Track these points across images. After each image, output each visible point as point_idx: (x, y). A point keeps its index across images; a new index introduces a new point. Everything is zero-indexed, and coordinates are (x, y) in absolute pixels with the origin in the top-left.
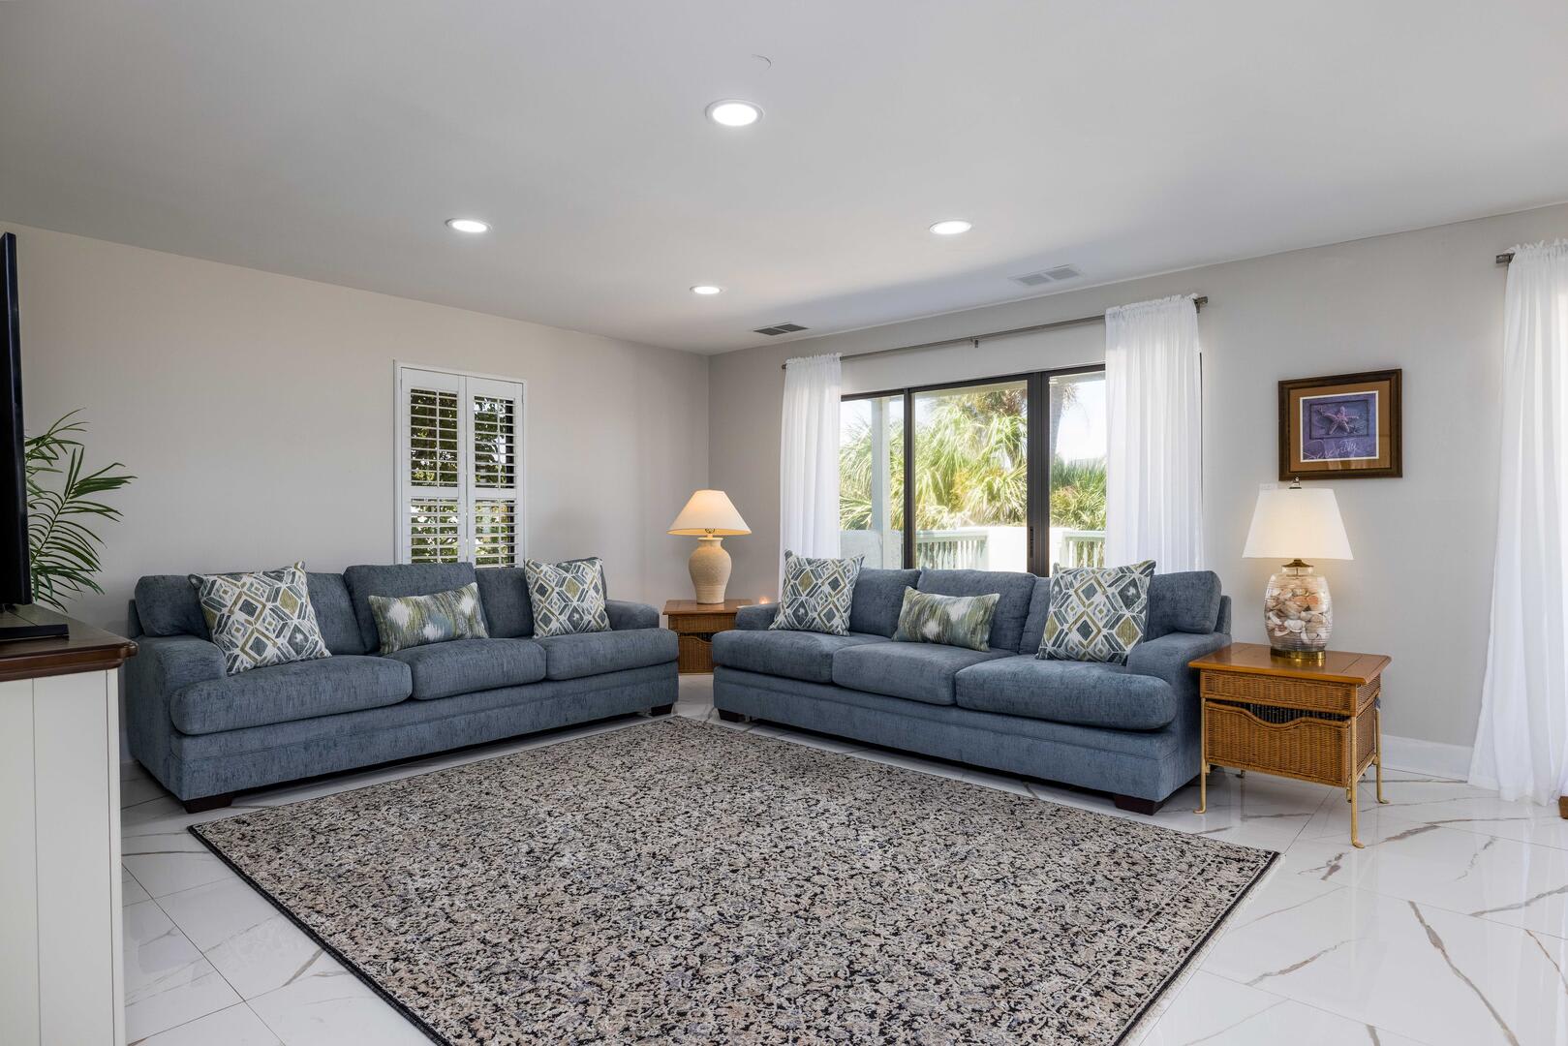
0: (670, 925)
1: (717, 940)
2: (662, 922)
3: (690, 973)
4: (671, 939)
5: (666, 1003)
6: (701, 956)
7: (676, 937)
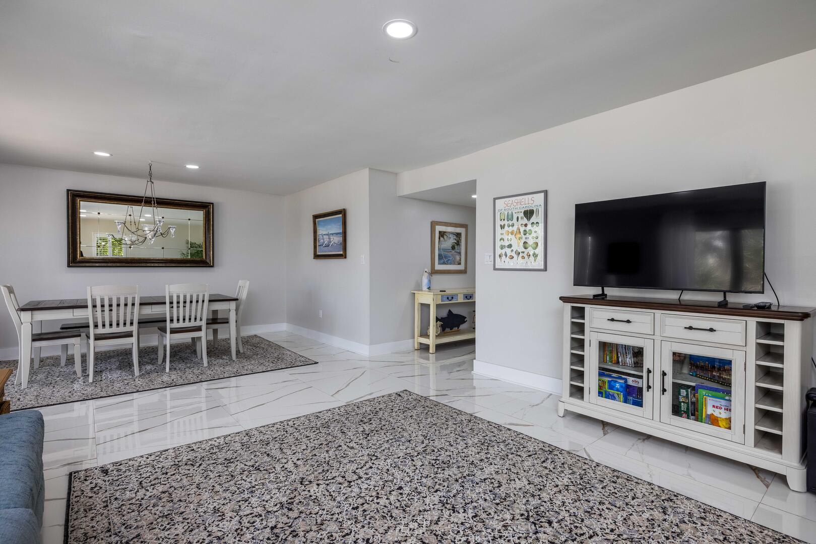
0: (437, 457)
1: (417, 449)
2: (441, 459)
3: (428, 438)
4: (436, 450)
5: (436, 430)
6: (423, 443)
7: (434, 451)
